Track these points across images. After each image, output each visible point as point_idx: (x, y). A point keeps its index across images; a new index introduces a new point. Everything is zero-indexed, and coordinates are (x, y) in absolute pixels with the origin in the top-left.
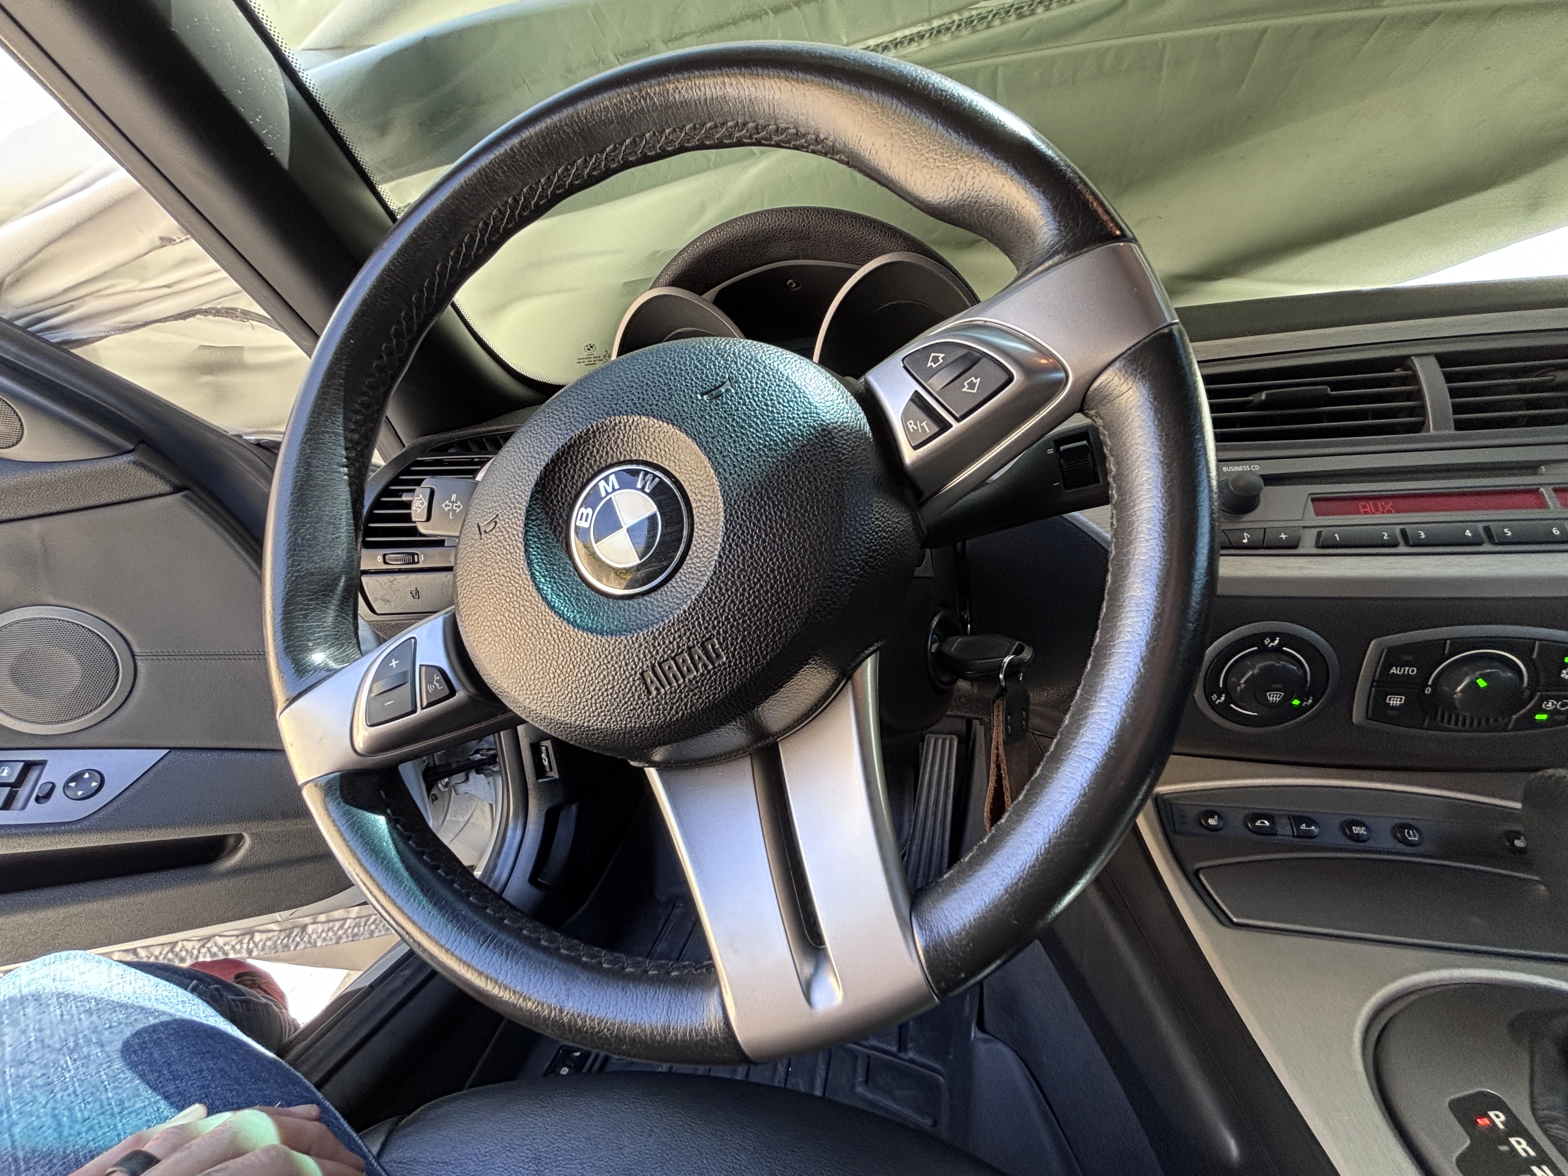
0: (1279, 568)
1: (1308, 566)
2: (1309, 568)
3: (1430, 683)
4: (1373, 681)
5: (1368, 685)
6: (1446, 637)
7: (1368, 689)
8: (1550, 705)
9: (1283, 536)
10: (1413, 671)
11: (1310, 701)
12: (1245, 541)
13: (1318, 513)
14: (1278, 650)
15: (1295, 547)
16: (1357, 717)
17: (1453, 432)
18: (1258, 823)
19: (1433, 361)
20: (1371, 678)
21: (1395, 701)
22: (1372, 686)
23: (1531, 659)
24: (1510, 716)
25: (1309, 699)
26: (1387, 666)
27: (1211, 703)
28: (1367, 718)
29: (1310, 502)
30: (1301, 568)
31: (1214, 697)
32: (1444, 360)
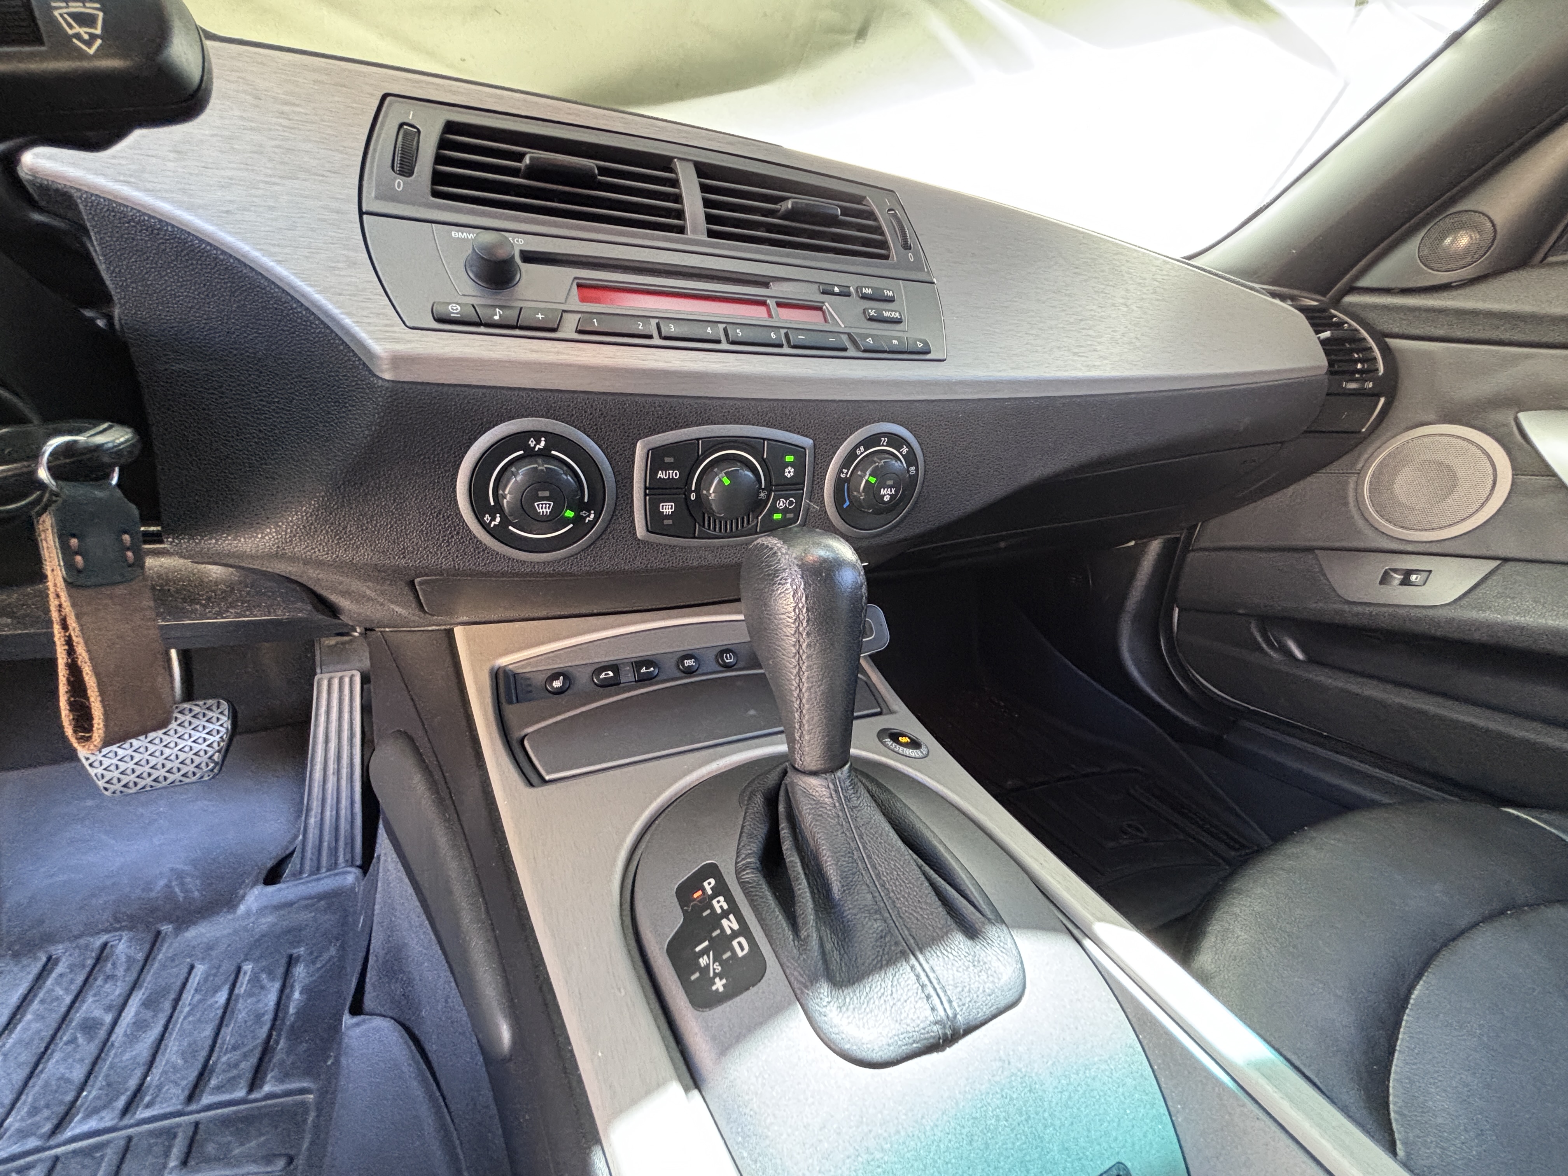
0: (532, 351)
1: (566, 352)
2: (568, 354)
3: (693, 488)
4: (646, 488)
5: (642, 494)
6: (697, 436)
7: (643, 498)
8: (781, 504)
9: (540, 316)
10: (676, 475)
11: (592, 516)
12: (497, 318)
13: (583, 300)
14: (544, 454)
15: (554, 330)
16: (640, 531)
17: (705, 238)
18: (603, 676)
19: (691, 166)
20: (643, 486)
21: (667, 508)
22: (646, 495)
23: (764, 460)
24: (757, 518)
25: (590, 514)
26: (654, 473)
27: (485, 526)
28: (648, 530)
29: (575, 286)
30: (558, 353)
31: (487, 518)
32: (702, 170)
